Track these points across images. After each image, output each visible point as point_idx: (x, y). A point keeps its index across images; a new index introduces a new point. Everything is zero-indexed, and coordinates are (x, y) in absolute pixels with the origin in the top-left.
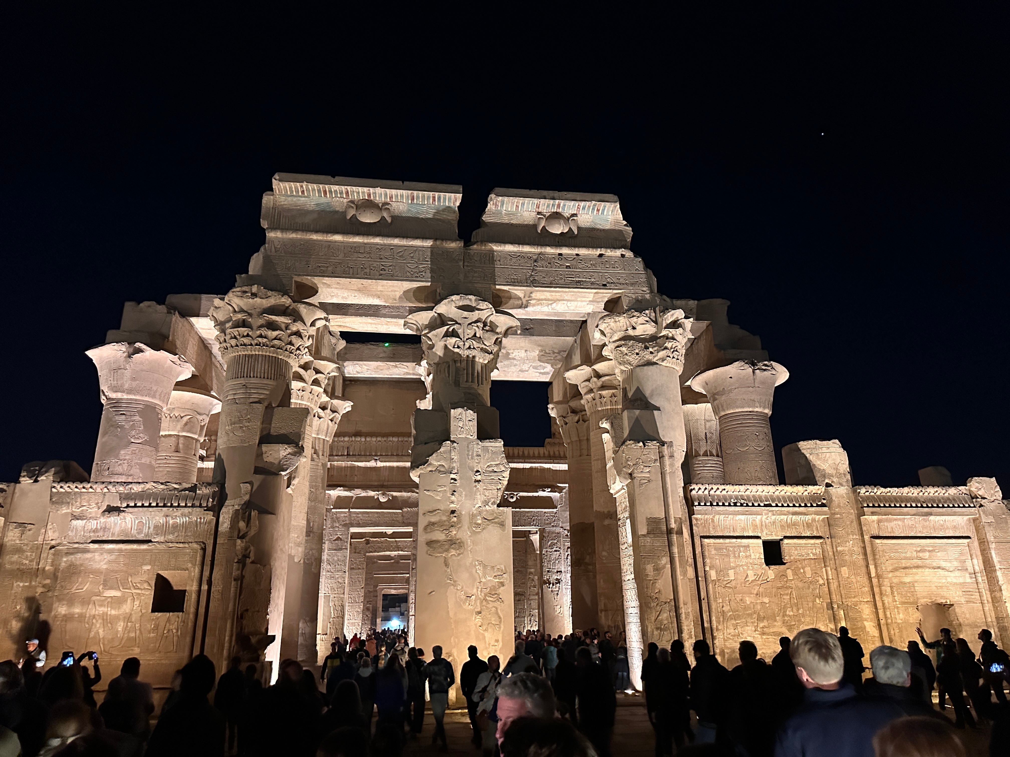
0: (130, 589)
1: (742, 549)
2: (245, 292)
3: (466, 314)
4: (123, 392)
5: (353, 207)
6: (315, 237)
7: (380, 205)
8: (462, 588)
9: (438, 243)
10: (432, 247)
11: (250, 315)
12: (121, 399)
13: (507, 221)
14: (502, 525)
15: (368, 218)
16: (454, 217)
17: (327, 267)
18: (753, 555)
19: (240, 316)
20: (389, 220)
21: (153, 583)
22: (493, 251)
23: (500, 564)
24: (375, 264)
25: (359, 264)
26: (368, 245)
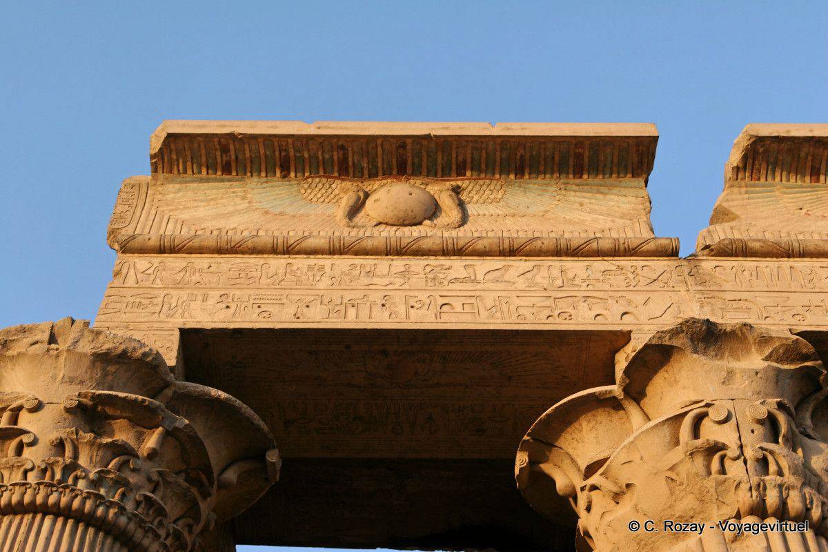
24: (423, 296)
25: (377, 297)
26: (399, 263)
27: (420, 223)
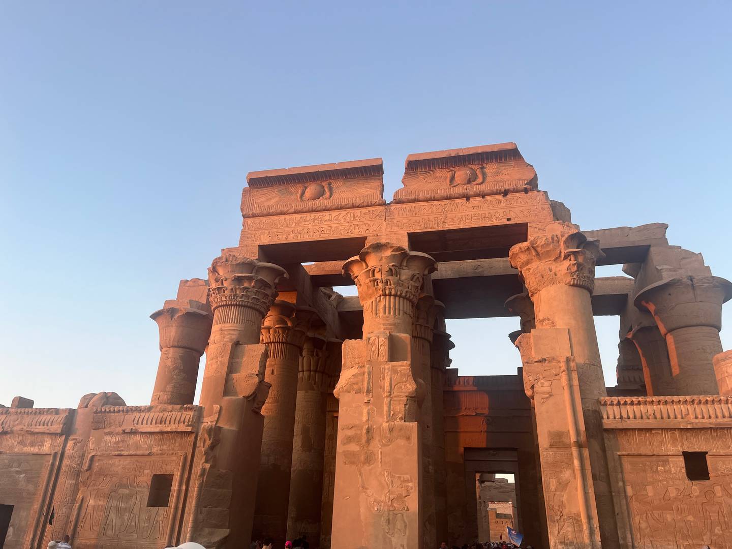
0: (135, 487)
1: (660, 463)
8: (372, 494)
14: (408, 438)
17: (283, 235)
18: (673, 469)
20: (329, 193)
21: (150, 483)
23: (407, 474)
24: (317, 228)
25: (306, 229)
26: (313, 215)
27: (319, 198)
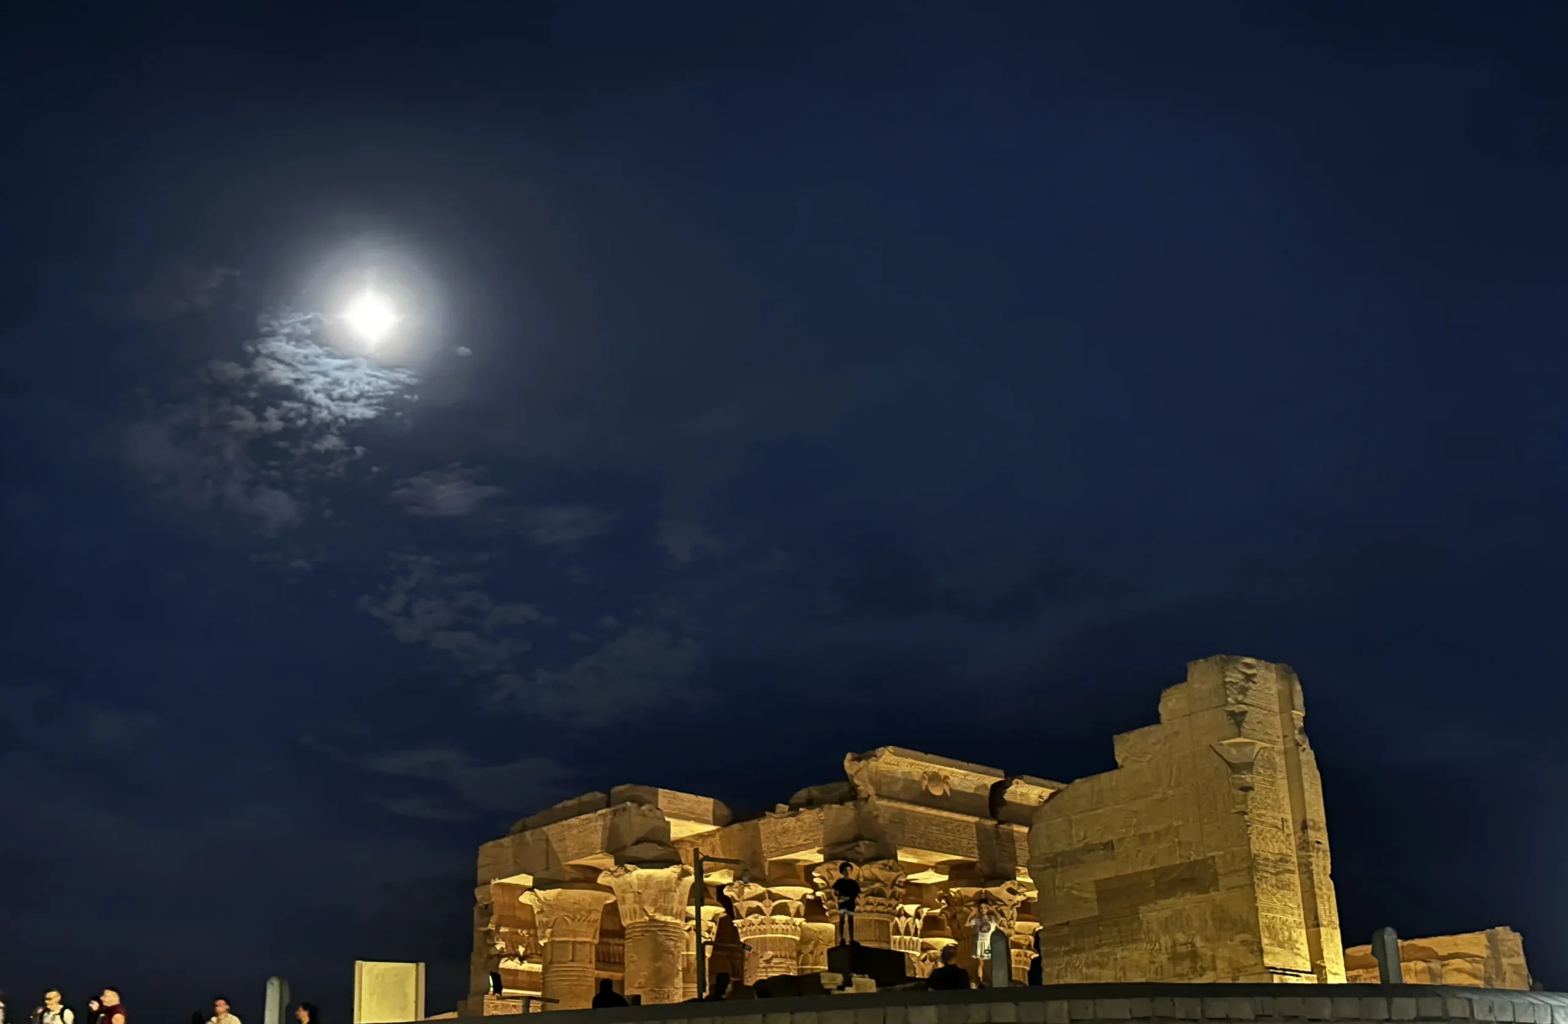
2: (885, 865)
3: (1011, 896)
4: (671, 915)
5: (926, 779)
6: (907, 807)
7: (942, 778)
9: (983, 820)
10: (976, 823)
11: (886, 885)
12: (669, 923)
13: (1019, 801)
15: (937, 792)
16: (986, 793)
17: (916, 838)
19: (877, 885)
20: (949, 793)
22: (1012, 831)
